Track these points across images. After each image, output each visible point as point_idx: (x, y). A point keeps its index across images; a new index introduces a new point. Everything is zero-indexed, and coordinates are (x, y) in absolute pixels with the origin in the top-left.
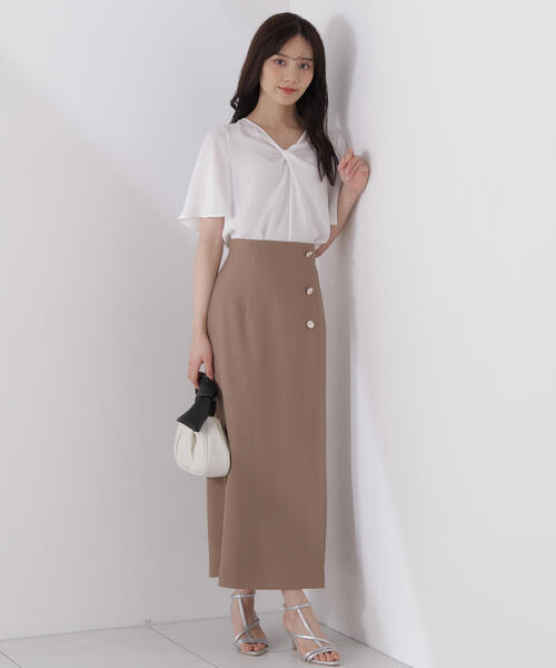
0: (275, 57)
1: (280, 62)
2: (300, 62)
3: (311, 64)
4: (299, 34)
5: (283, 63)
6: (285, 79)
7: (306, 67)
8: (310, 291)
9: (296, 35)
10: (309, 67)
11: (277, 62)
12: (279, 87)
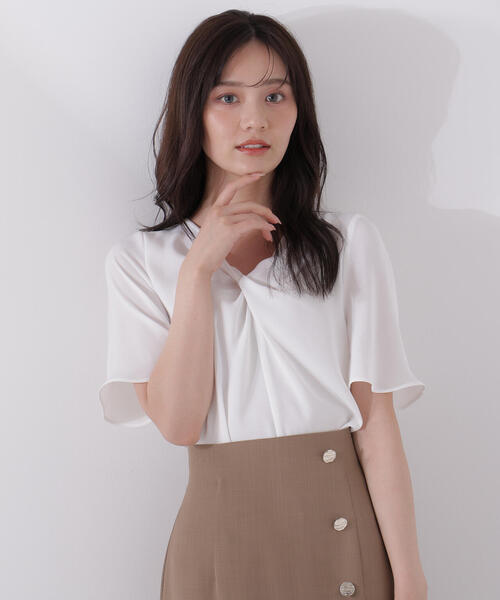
2: (266, 89)
4: (253, 38)
5: (235, 99)
6: (244, 126)
7: (280, 98)
8: (341, 524)
9: (248, 40)
10: (283, 96)
11: (223, 99)
12: (238, 147)
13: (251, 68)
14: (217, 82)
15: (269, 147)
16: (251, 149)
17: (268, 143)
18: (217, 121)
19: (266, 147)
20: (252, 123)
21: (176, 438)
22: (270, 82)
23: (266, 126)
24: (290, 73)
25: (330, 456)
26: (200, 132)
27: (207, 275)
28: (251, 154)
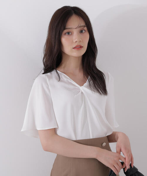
0: (65, 31)
1: (68, 33)
2: (79, 29)
3: (86, 28)
4: (74, 14)
5: (70, 33)
6: (74, 41)
7: (84, 31)
9: (72, 15)
10: (85, 31)
11: (67, 34)
12: (73, 48)
13: (74, 23)
14: (65, 28)
15: (82, 47)
16: (78, 48)
17: (82, 46)
18: (65, 40)
19: (81, 47)
20: (76, 40)
22: (80, 27)
23: (81, 40)
24: (86, 24)
28: (78, 50)
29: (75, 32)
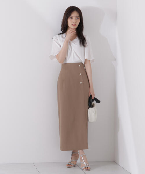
0: (70, 17)
1: (71, 18)
2: (76, 17)
3: (79, 17)
4: (75, 10)
8: (80, 74)
12: (72, 25)
13: (75, 14)
14: (70, 16)
18: (69, 21)
19: (75, 25)
20: (74, 22)
21: (60, 62)
23: (76, 22)
24: (80, 15)
25: (79, 66)
26: (67, 22)
27: (67, 42)
29: (74, 18)
